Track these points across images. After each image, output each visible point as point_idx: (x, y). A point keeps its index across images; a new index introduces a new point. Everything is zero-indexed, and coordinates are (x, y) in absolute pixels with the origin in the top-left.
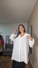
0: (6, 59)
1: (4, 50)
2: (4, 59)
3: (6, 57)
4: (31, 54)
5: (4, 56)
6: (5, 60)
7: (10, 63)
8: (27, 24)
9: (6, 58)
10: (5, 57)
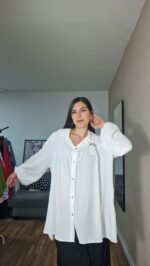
0: (23, 230)
1: (17, 197)
2: (17, 229)
3: (25, 222)
4: (124, 210)
5: (16, 218)
6: (18, 237)
7: (41, 248)
8: (107, 92)
9: (23, 226)
10: (20, 222)
